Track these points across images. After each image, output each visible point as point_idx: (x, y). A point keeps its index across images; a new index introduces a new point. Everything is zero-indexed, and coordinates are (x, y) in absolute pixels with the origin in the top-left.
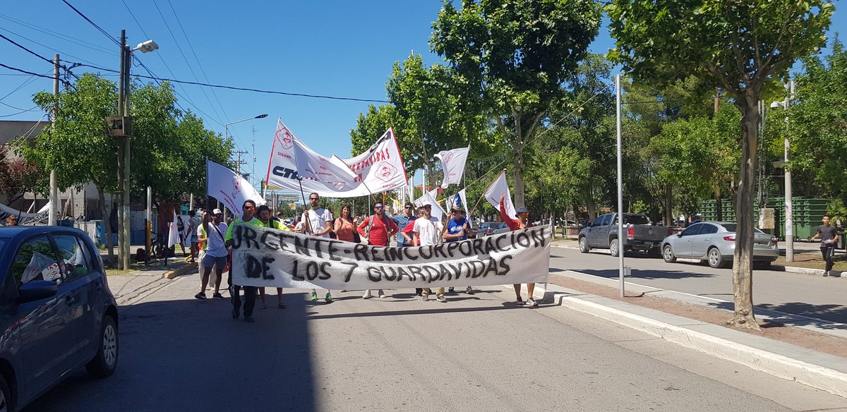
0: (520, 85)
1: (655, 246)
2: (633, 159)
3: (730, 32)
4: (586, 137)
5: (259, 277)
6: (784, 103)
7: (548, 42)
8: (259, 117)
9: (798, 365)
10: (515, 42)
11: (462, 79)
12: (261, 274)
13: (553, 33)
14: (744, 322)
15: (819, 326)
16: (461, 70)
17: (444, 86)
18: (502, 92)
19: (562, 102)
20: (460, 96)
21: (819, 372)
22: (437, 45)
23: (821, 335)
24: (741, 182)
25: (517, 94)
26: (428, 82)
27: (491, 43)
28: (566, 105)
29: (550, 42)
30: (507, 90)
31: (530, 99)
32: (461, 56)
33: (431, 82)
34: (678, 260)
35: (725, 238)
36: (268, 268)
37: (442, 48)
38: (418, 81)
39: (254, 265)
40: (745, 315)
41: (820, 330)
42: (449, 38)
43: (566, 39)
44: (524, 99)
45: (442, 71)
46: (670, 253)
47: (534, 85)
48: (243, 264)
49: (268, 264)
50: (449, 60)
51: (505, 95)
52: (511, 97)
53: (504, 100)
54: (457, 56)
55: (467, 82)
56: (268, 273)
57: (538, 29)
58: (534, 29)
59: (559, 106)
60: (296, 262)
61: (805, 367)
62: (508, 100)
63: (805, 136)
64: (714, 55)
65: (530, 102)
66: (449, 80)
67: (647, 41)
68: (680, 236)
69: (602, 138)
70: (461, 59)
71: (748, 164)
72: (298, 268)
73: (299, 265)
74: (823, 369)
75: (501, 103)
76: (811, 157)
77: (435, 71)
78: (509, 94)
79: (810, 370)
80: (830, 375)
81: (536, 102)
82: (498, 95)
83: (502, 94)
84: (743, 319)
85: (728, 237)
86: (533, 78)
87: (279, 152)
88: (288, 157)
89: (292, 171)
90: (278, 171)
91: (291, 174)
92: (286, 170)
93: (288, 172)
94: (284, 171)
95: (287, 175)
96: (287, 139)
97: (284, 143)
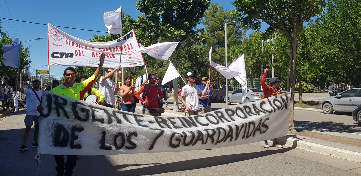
0: (177, 27)
1: (221, 98)
2: (206, 62)
3: (290, 4)
4: (187, 53)
5: (66, 146)
6: (272, 40)
7: (189, 8)
8: (38, 39)
9: (331, 149)
10: (174, 8)
11: (151, 23)
12: (69, 144)
13: (191, 5)
14: (291, 130)
15: (317, 130)
16: (151, 19)
17: (142, 26)
18: (169, 30)
19: (195, 35)
20: (149, 31)
21: (342, 151)
22: (140, 6)
23: (321, 134)
24: (290, 70)
25: (176, 31)
26: (135, 24)
27: (165, 7)
28: (196, 37)
29: (190, 8)
30: (172, 29)
31: (182, 33)
32: (151, 12)
33: (136, 24)
34: (232, 103)
35: (252, 95)
36: (76, 138)
37: (142, 8)
38: (130, 23)
39: (62, 134)
40: (291, 127)
41: (319, 132)
42: (146, 3)
43: (196, 8)
44: (179, 33)
45: (143, 19)
46: (229, 101)
47: (183, 27)
48: (50, 133)
49: (77, 133)
50: (145, 14)
51: (171, 31)
52: (173, 32)
53: (170, 33)
54: (149, 12)
55: (154, 24)
56: (76, 142)
57: (185, 2)
58: (183, 3)
59: (193, 37)
60: (104, 133)
61: (336, 150)
62: (172, 34)
63: (281, 53)
64: (286, 14)
65: (182, 35)
66: (146, 23)
67: (252, 7)
68: (233, 94)
69: (193, 53)
70: (151, 13)
71: (293, 62)
72: (106, 138)
73: (107, 135)
74: (343, 150)
75: (169, 35)
76: (282, 62)
77: (140, 18)
78: (173, 31)
79: (338, 151)
80: (348, 153)
81: (185, 35)
82: (167, 31)
83: (169, 31)
84: (291, 129)
85: (253, 94)
86: (183, 24)
87: (53, 44)
88: (60, 45)
89: (65, 53)
90: (55, 55)
91: (65, 55)
92: (60, 53)
93: (62, 55)
94: (59, 54)
95: (62, 56)
96: (57, 35)
97: (55, 37)
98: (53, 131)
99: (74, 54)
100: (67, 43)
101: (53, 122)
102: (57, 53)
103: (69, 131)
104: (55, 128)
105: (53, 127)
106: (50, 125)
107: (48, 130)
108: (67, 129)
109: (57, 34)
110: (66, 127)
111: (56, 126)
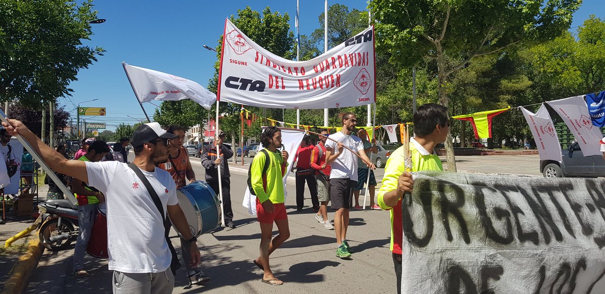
39: (462, 291)
48: (435, 289)
49: (492, 284)
87: (231, 60)
88: (243, 63)
89: (250, 81)
90: (231, 82)
91: (249, 85)
92: (243, 80)
93: (245, 83)
94: (240, 82)
95: (243, 88)
96: (240, 43)
97: (236, 47)
98: (441, 283)
99: (267, 86)
100: (256, 60)
101: (441, 258)
102: (236, 79)
103: (476, 279)
104: (447, 275)
105: (441, 273)
106: (434, 268)
107: (429, 280)
108: (472, 275)
109: (242, 40)
110: (469, 270)
111: (447, 269)
